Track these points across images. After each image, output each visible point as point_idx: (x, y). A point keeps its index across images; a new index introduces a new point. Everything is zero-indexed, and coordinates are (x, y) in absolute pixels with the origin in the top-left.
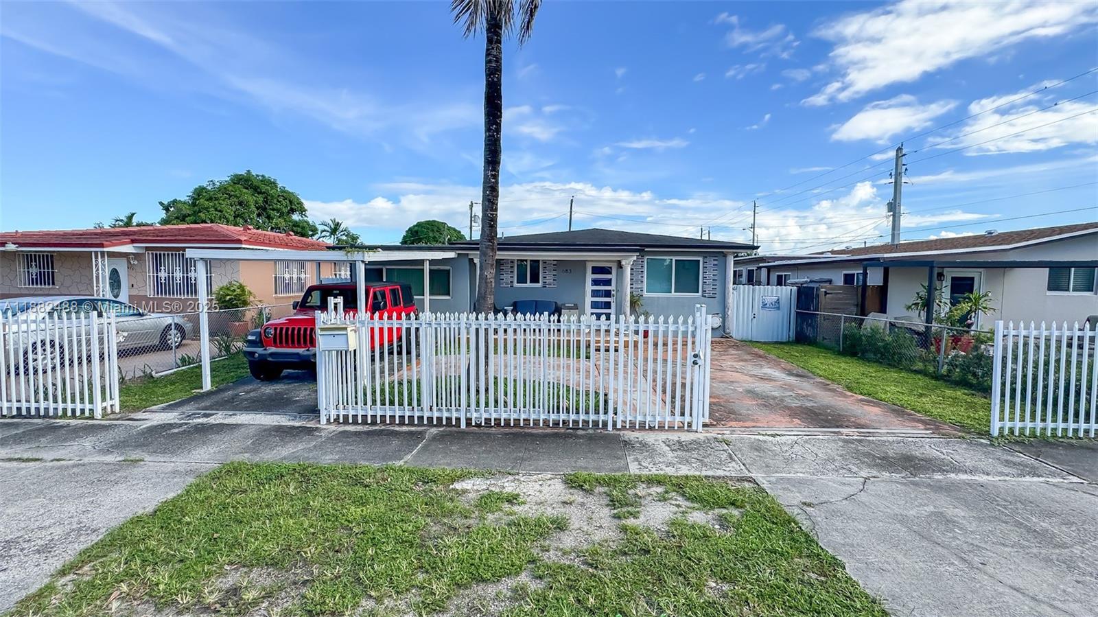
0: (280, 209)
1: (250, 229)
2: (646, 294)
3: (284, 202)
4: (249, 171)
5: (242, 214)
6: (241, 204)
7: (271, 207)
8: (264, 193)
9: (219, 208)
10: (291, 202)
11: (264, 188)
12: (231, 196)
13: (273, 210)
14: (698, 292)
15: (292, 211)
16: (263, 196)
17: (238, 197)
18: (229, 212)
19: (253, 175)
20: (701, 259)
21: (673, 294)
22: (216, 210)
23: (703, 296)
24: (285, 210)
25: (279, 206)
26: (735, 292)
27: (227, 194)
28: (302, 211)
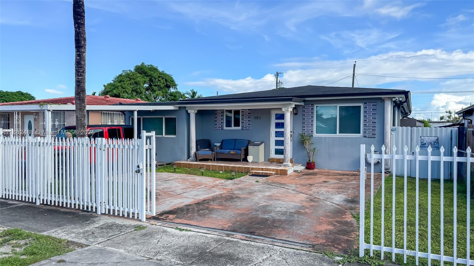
0: (160, 85)
1: (108, 97)
2: (315, 135)
3: (162, 81)
4: (143, 63)
5: (136, 89)
6: (136, 83)
7: (154, 84)
8: (150, 76)
9: (123, 87)
10: (166, 80)
11: (150, 73)
12: (131, 79)
13: (156, 86)
14: (359, 133)
15: (168, 87)
16: (149, 77)
17: (134, 79)
18: (129, 89)
19: (146, 66)
20: (362, 105)
21: (338, 135)
22: (122, 88)
23: (365, 137)
24: (162, 86)
25: (159, 83)
26: (393, 133)
27: (129, 78)
28: (175, 85)
